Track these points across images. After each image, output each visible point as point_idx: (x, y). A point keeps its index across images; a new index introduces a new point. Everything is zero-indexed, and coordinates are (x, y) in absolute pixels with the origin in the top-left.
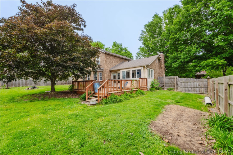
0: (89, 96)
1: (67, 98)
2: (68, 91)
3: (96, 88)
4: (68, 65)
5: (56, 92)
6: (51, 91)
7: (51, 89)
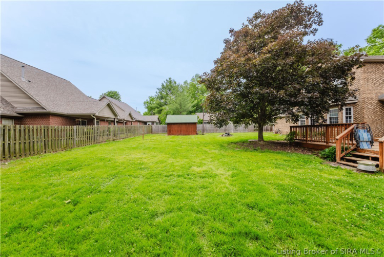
0: (344, 154)
1: (289, 152)
2: (286, 141)
3: (361, 140)
4: (300, 100)
5: (265, 141)
6: (259, 140)
7: (259, 137)
